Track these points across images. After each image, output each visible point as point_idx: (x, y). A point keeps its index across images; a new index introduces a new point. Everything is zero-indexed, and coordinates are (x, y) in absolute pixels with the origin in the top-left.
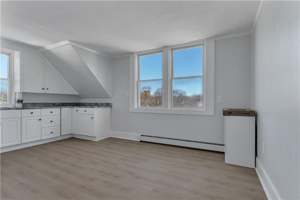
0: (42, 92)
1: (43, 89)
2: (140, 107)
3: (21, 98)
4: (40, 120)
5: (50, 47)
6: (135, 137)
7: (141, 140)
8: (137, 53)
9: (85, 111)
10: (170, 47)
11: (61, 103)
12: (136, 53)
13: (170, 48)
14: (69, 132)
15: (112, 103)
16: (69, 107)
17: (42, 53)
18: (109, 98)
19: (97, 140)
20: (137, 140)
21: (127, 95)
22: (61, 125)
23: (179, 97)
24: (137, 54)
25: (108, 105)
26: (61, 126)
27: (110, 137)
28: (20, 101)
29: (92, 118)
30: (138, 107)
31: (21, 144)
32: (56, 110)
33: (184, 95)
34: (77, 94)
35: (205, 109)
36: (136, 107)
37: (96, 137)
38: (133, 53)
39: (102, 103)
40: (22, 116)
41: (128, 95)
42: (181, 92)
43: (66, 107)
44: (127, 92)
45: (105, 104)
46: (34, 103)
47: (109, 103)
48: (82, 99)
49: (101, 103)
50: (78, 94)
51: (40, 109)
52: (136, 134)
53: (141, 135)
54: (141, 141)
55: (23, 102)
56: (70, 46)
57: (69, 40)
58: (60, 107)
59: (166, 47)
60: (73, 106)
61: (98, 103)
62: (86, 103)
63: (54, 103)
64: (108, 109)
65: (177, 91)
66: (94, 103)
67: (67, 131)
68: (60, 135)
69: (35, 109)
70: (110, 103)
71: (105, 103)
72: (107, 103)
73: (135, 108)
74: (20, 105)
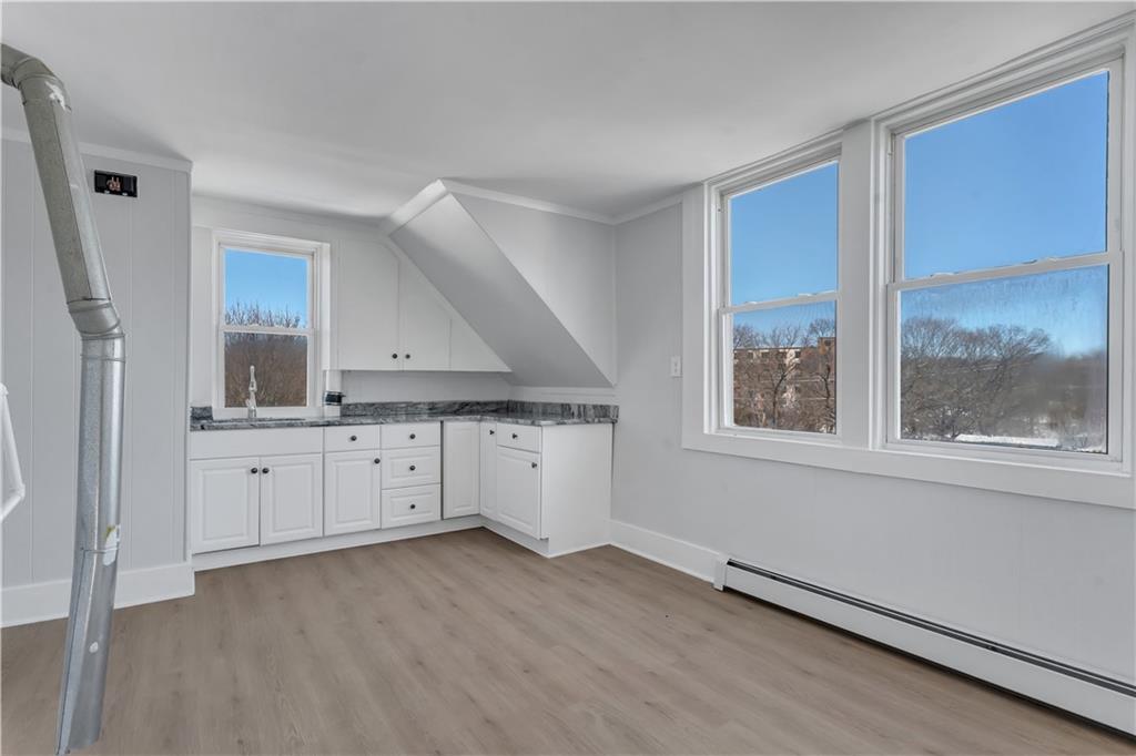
0: (392, 366)
1: (395, 356)
2: (728, 429)
3: (337, 390)
4: (377, 461)
5: (403, 213)
6: (704, 563)
7: (728, 585)
8: (714, 183)
9: (514, 436)
10: (878, 122)
11: (455, 403)
12: (710, 185)
13: (883, 125)
14: (469, 508)
15: (616, 407)
16: (470, 420)
17: (391, 236)
18: (606, 384)
19: (551, 553)
20: (712, 581)
21: (673, 374)
22: (442, 483)
23: (1004, 362)
24: (713, 187)
25: (604, 414)
26: (442, 486)
27: (610, 545)
28: (334, 399)
29: (534, 465)
30: (719, 427)
31: (324, 537)
32: (428, 430)
33: (1039, 350)
34: (506, 369)
35: (1127, 465)
36: (709, 428)
37: (547, 539)
38: (697, 186)
39: (585, 406)
40: (327, 449)
41: (678, 374)
42: (1019, 337)
43: (457, 420)
44: (673, 359)
45: (592, 411)
46: (373, 404)
47: (604, 406)
48: (525, 388)
49: (579, 407)
50: (509, 371)
51: (378, 426)
52: (709, 550)
53: (730, 563)
54: (727, 590)
55: (344, 401)
56: (450, 199)
57: (444, 179)
58: (442, 418)
59: (857, 124)
60: (484, 413)
61: (569, 405)
62: (534, 403)
63: (433, 403)
64: (602, 431)
65: (998, 336)
66: (556, 405)
67: (461, 506)
68: (439, 518)
69: (362, 424)
70: (609, 406)
71: (595, 407)
72: (601, 406)
73: (706, 431)
74: (333, 411)
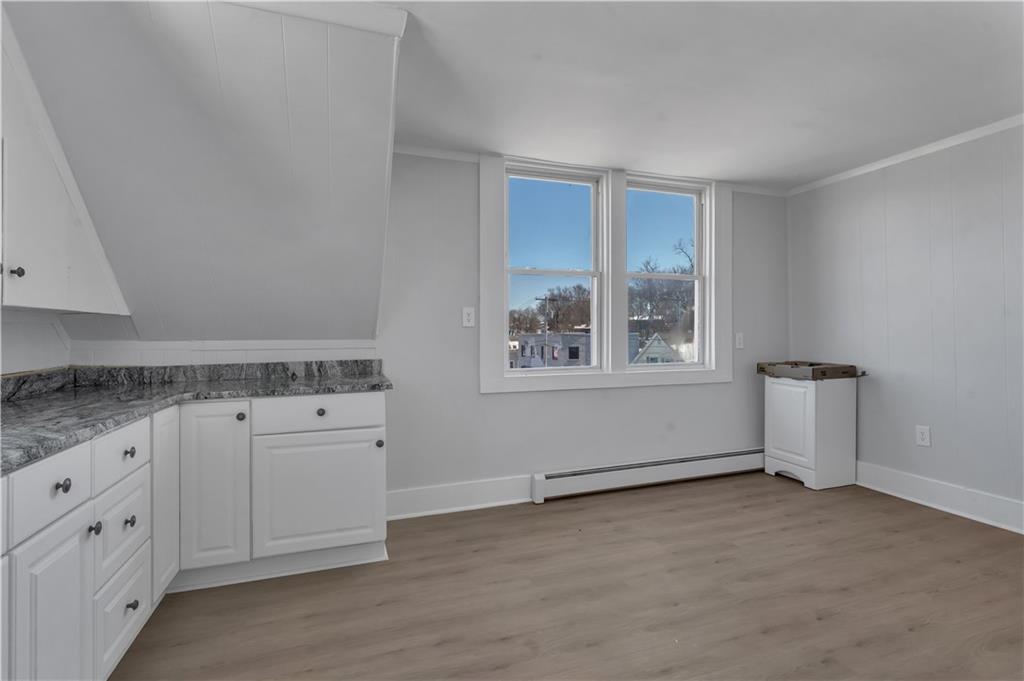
15: (380, 361)
20: (528, 500)
21: (466, 324)
22: (152, 536)
29: (381, 443)
38: (498, 156)
39: (321, 365)
41: (472, 324)
44: (466, 310)
45: (338, 371)
47: (362, 362)
49: (308, 365)
53: (547, 478)
54: (547, 500)
70: (371, 361)
71: (341, 363)
73: (504, 375)
